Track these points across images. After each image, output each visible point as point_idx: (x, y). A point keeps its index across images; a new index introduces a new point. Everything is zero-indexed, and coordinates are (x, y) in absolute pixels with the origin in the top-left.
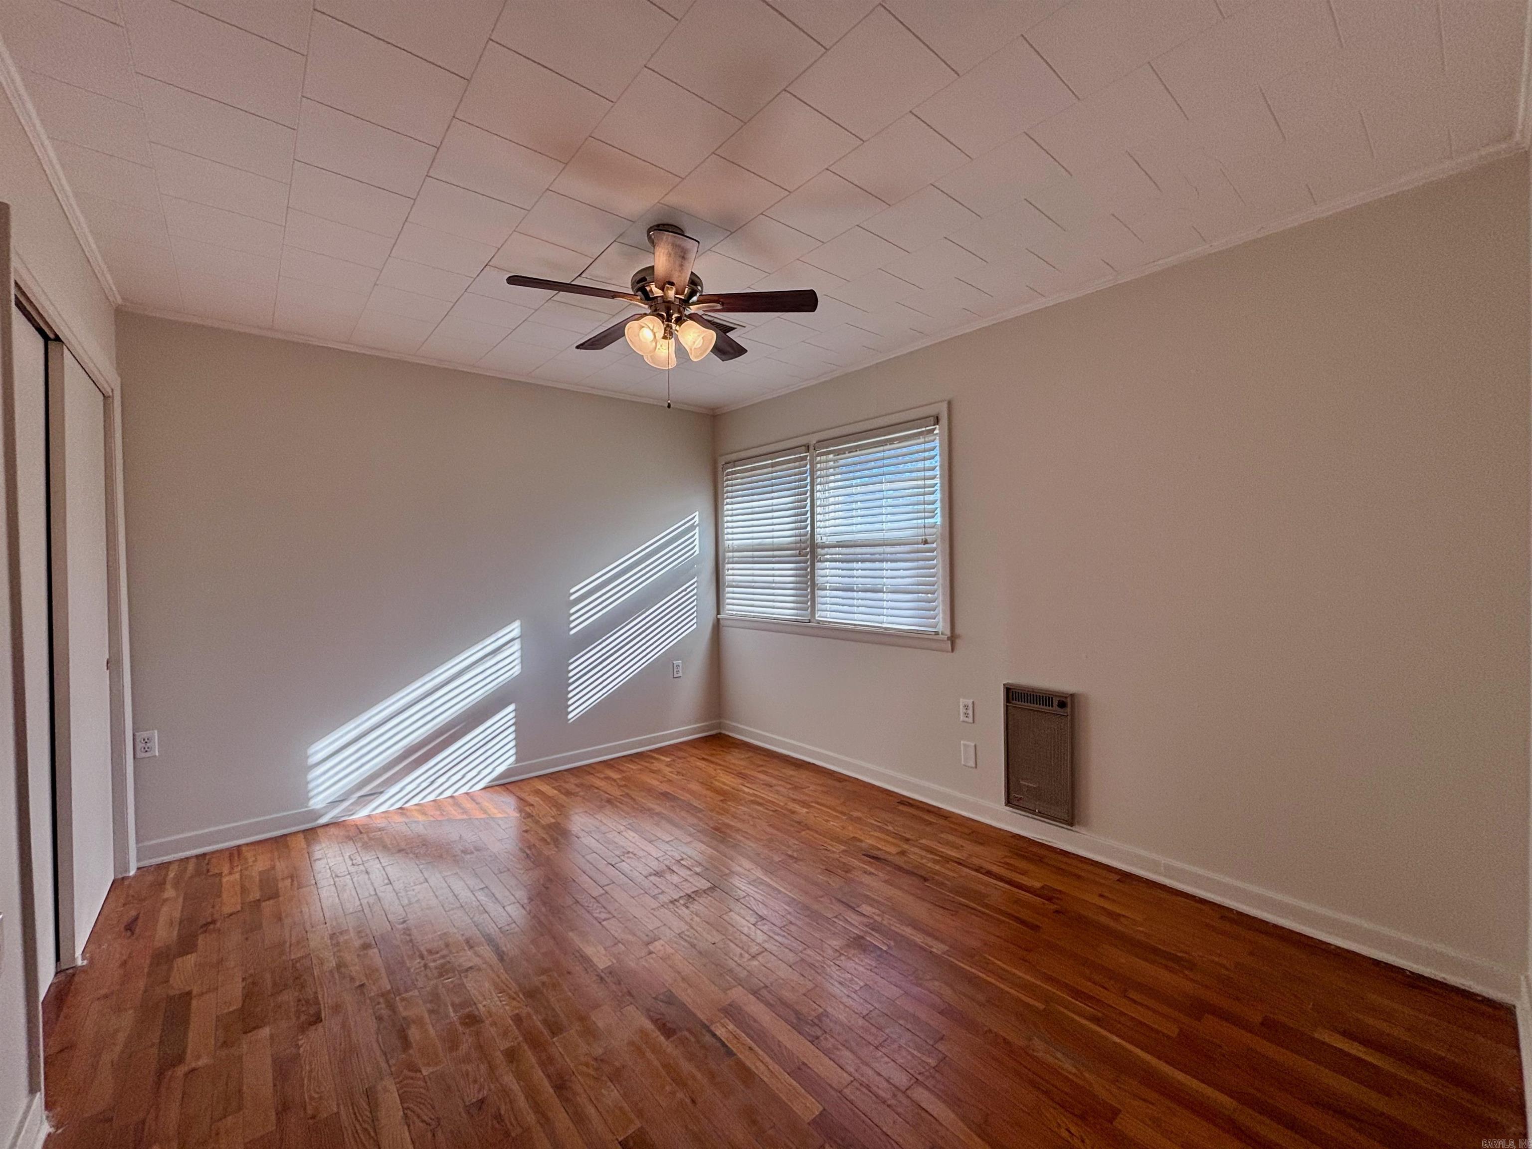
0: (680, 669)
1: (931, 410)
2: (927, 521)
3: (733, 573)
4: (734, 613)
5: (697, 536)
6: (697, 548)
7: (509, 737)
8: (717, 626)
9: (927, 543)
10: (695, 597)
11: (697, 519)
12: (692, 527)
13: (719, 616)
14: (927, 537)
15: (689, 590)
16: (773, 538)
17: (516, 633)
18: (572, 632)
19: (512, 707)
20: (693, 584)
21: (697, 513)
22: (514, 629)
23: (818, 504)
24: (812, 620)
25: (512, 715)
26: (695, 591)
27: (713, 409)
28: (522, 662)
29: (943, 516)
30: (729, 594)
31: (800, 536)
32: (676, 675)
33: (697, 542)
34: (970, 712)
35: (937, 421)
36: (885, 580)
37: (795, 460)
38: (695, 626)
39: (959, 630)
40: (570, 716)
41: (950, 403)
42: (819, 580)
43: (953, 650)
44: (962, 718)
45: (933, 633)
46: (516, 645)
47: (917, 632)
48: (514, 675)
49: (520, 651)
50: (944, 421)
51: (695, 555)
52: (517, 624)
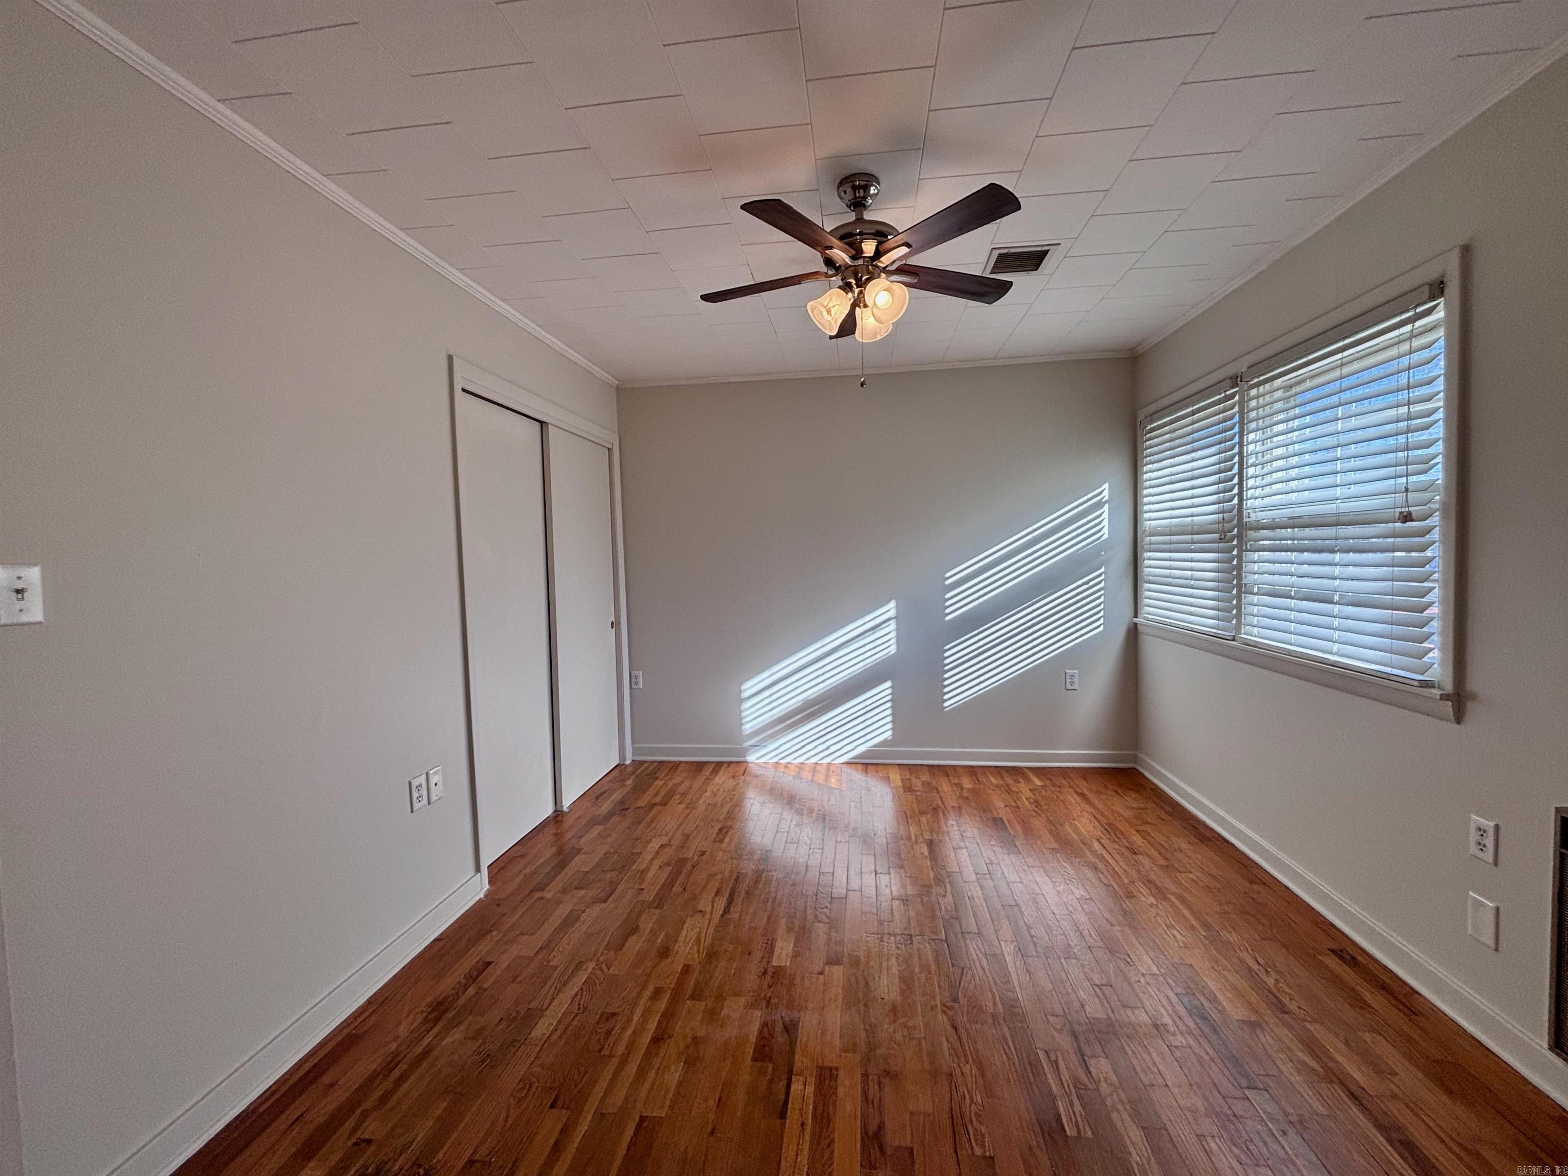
0: (1076, 680)
1: (1430, 273)
2: (1411, 479)
3: (1152, 563)
4: (1150, 617)
5: (1106, 515)
6: (1106, 530)
8: (1133, 634)
9: (1412, 520)
10: (1102, 592)
11: (1106, 493)
12: (1100, 505)
13: (1135, 620)
14: (1410, 509)
15: (1092, 583)
16: (1192, 516)
20: (1100, 575)
21: (1106, 486)
23: (1251, 462)
24: (1237, 638)
26: (1102, 585)
27: (1131, 350)
28: (898, 642)
29: (1446, 469)
30: (1148, 591)
31: (1223, 512)
32: (1069, 687)
33: (1105, 523)
34: (1489, 842)
35: (1437, 289)
36: (1337, 582)
37: (1219, 402)
38: (1102, 628)
39: (1476, 682)
41: (1466, 251)
42: (1248, 579)
43: (1459, 718)
44: (1473, 849)
45: (1416, 683)
47: (1387, 677)
50: (1453, 288)
51: (1102, 539)
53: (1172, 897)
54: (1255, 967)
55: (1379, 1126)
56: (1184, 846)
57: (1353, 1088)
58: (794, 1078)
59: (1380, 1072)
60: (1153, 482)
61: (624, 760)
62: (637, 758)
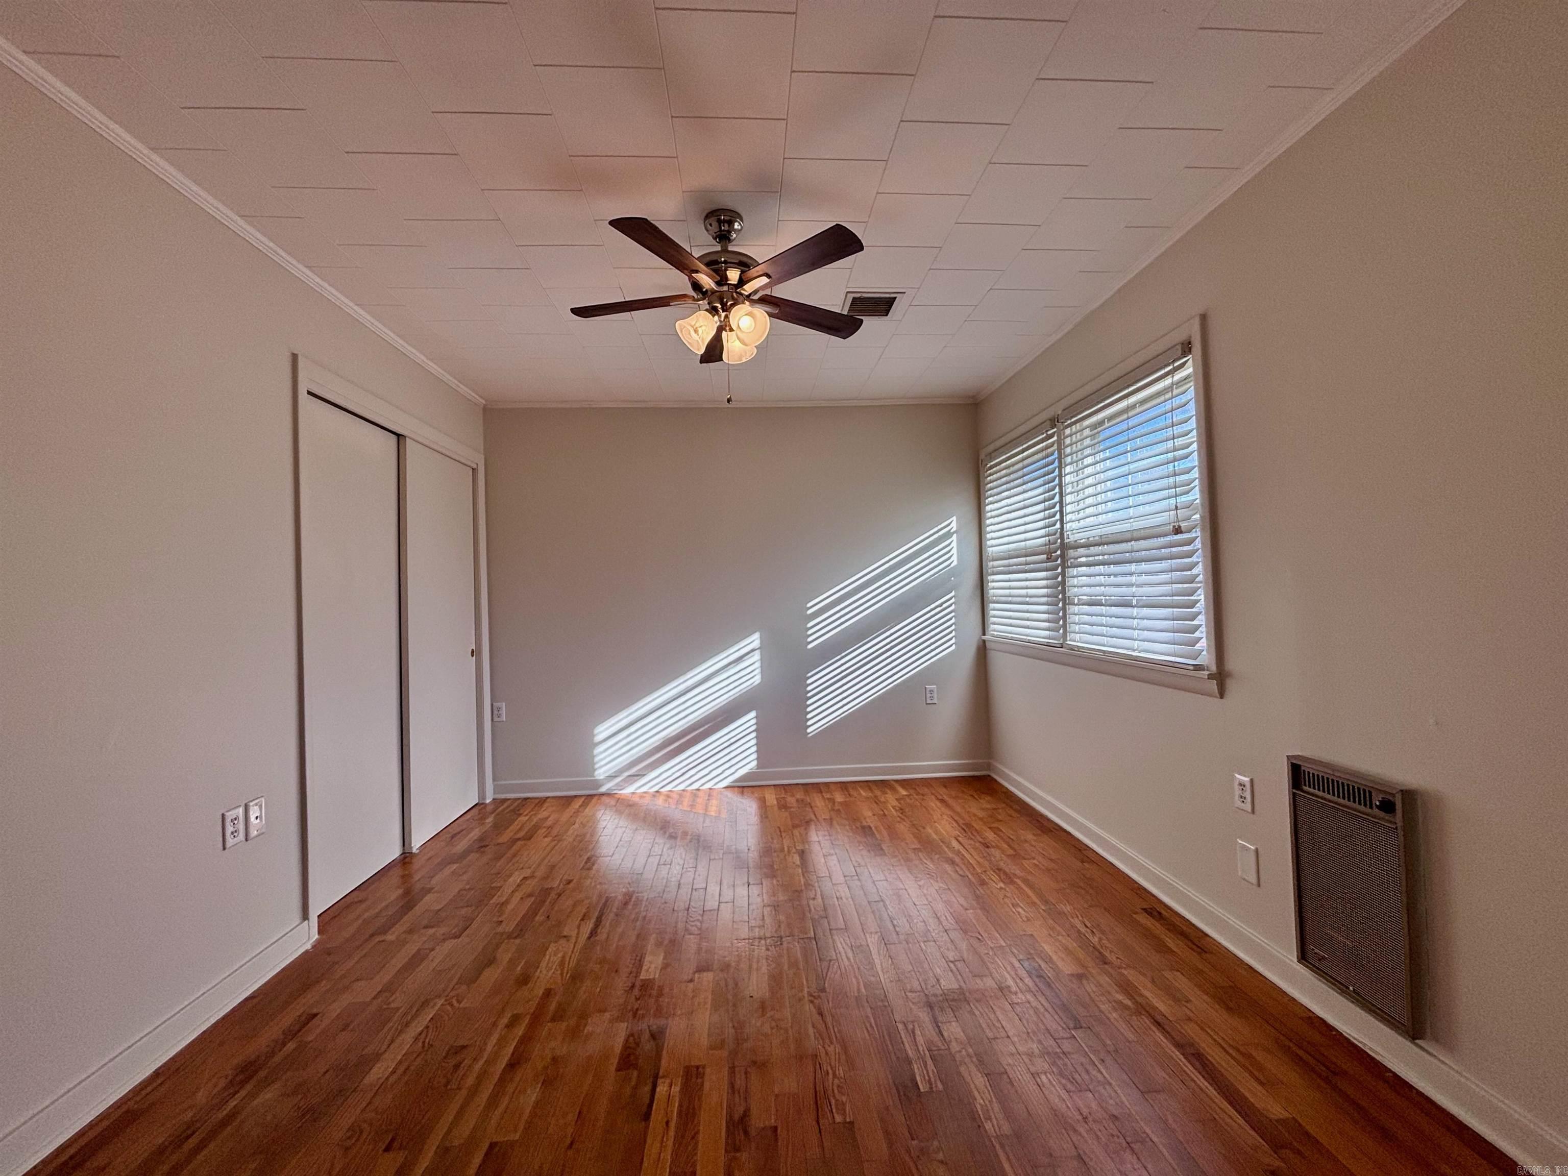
0: (935, 695)
1: (1179, 336)
2: (1179, 499)
3: (996, 585)
4: (995, 633)
5: (954, 544)
6: (955, 558)
7: (751, 741)
8: (983, 650)
9: (1181, 532)
10: (953, 614)
11: (954, 525)
12: (949, 535)
13: (984, 637)
14: (1180, 523)
15: (944, 606)
16: (1025, 540)
17: (757, 644)
18: (810, 646)
19: (753, 714)
20: (951, 599)
21: (954, 518)
22: (755, 640)
23: (1068, 491)
24: (1064, 645)
25: (754, 721)
26: (953, 607)
27: (973, 397)
28: (762, 672)
29: (1201, 491)
30: (994, 610)
31: (1048, 536)
32: (929, 701)
33: (954, 551)
34: (1248, 795)
35: (1187, 348)
36: (1134, 589)
37: (1042, 441)
38: (954, 647)
39: (1233, 663)
40: (809, 730)
41: (1204, 318)
42: (1070, 592)
43: (1222, 695)
44: (1238, 803)
45: (1192, 668)
46: (757, 656)
47: (1173, 665)
48: (754, 684)
49: (759, 662)
50: (1197, 347)
51: (952, 566)
52: (757, 636)
53: (1018, 881)
54: (1083, 930)
55: (1179, 1046)
56: (1030, 837)
57: (1158, 1018)
58: (660, 1081)
59: (1177, 1000)
60: (994, 513)
61: (484, 798)
62: (497, 796)
